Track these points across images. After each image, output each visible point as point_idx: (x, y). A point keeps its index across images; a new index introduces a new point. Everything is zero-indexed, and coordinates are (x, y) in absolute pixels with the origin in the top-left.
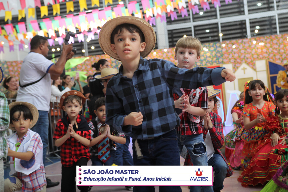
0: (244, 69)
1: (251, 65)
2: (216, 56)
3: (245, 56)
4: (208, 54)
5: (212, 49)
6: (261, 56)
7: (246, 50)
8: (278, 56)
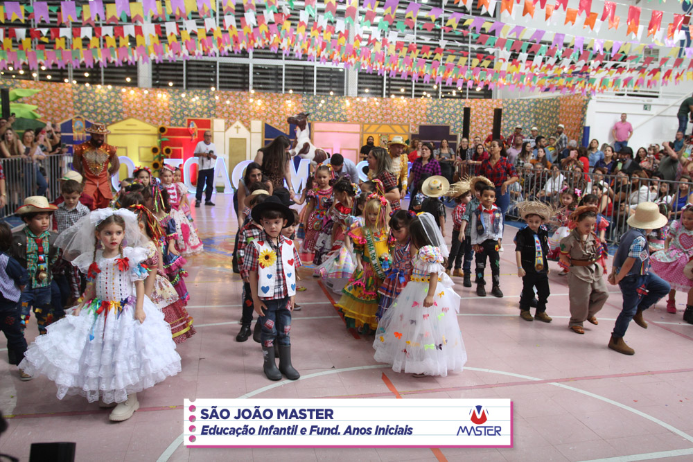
0: (238, 128)
1: (246, 124)
2: (207, 107)
3: (241, 112)
4: (199, 103)
5: (204, 97)
6: (258, 114)
7: (243, 104)
8: (276, 118)
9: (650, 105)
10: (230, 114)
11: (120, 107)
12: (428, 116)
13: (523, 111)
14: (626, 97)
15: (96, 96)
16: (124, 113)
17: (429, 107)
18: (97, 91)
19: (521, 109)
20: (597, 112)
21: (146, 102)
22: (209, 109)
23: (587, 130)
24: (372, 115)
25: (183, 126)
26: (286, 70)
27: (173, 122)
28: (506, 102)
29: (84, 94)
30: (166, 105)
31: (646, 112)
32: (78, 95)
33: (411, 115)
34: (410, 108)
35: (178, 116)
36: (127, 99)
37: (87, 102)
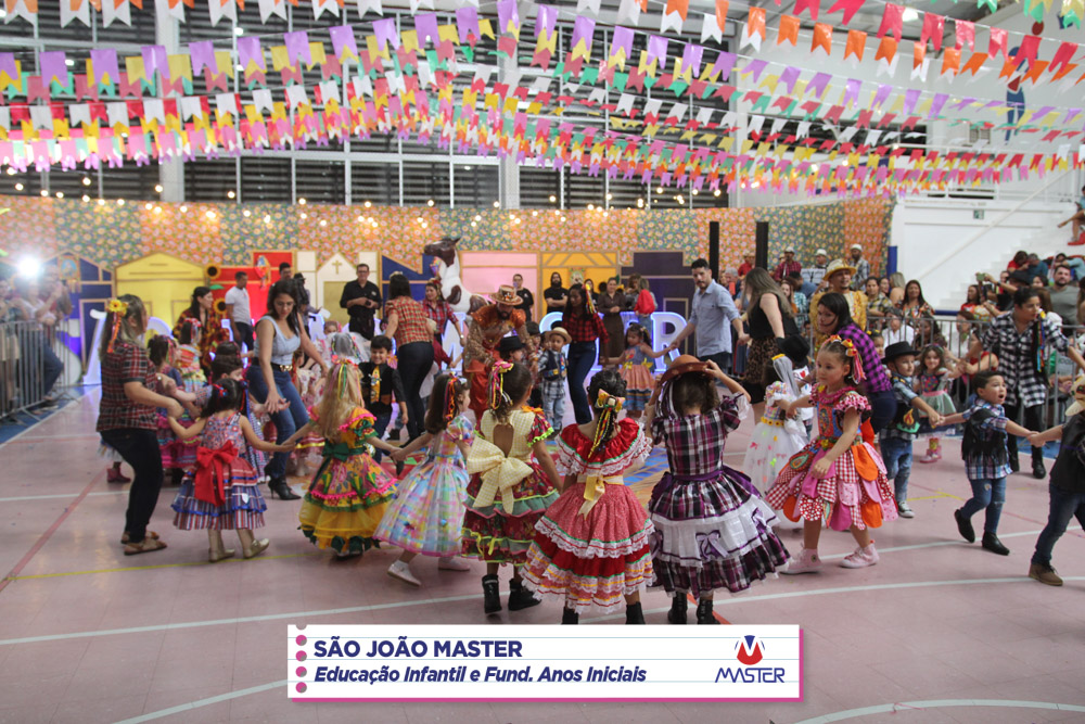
0: (337, 264)
1: (350, 258)
2: (285, 232)
3: (340, 239)
4: (270, 226)
5: (279, 216)
6: (369, 242)
7: (342, 226)
8: (398, 247)
9: (983, 211)
10: (322, 243)
11: (136, 236)
12: (639, 239)
13: (785, 225)
14: (947, 199)
15: (95, 218)
16: (143, 245)
17: (641, 222)
18: (97, 210)
19: (782, 222)
20: (906, 224)
21: (181, 226)
22: (288, 235)
23: (893, 251)
24: (552, 239)
25: (245, 264)
26: (405, 169)
27: (228, 257)
28: (759, 212)
29: (75, 215)
30: (215, 230)
31: (977, 222)
32: (65, 216)
33: (614, 237)
34: (611, 226)
35: (236, 248)
36: (149, 220)
37: (79, 227)
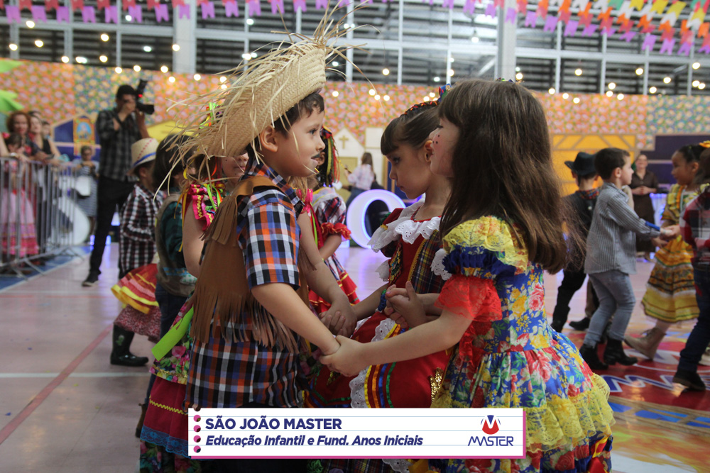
0: (344, 139)
1: (356, 134)
6: (374, 120)
10: (328, 119)
12: (647, 126)
15: (112, 86)
16: (156, 114)
17: (650, 109)
18: (114, 78)
21: (193, 97)
29: (93, 83)
32: (83, 83)
33: (621, 124)
34: (619, 112)
36: (163, 91)
37: (97, 95)
